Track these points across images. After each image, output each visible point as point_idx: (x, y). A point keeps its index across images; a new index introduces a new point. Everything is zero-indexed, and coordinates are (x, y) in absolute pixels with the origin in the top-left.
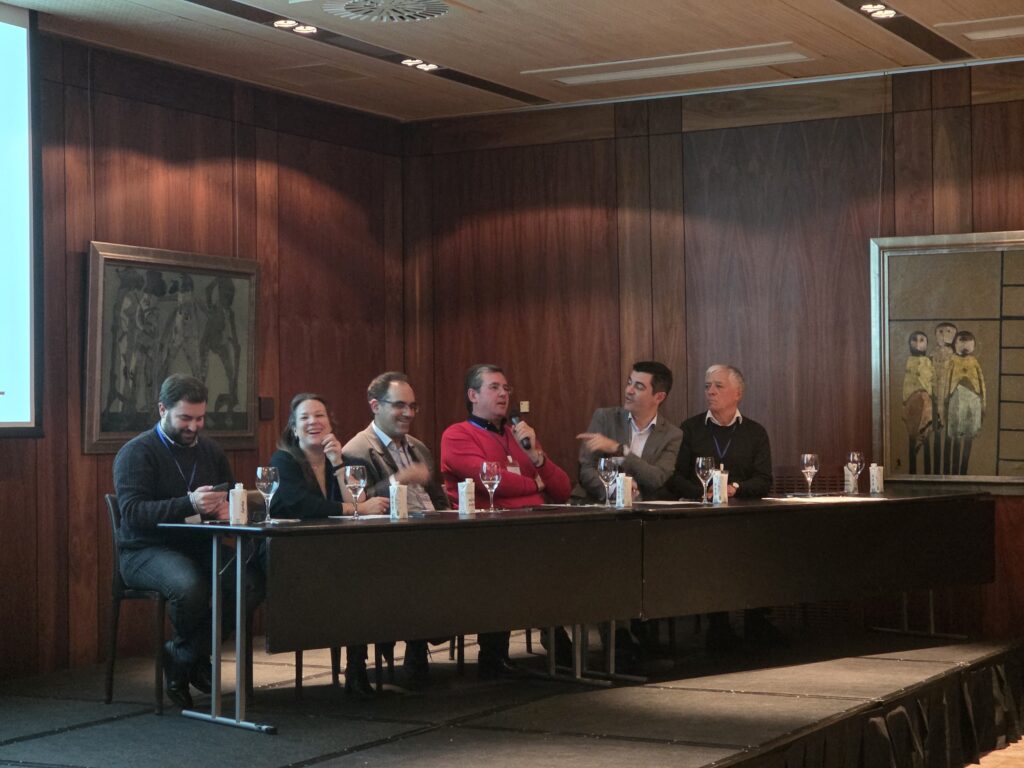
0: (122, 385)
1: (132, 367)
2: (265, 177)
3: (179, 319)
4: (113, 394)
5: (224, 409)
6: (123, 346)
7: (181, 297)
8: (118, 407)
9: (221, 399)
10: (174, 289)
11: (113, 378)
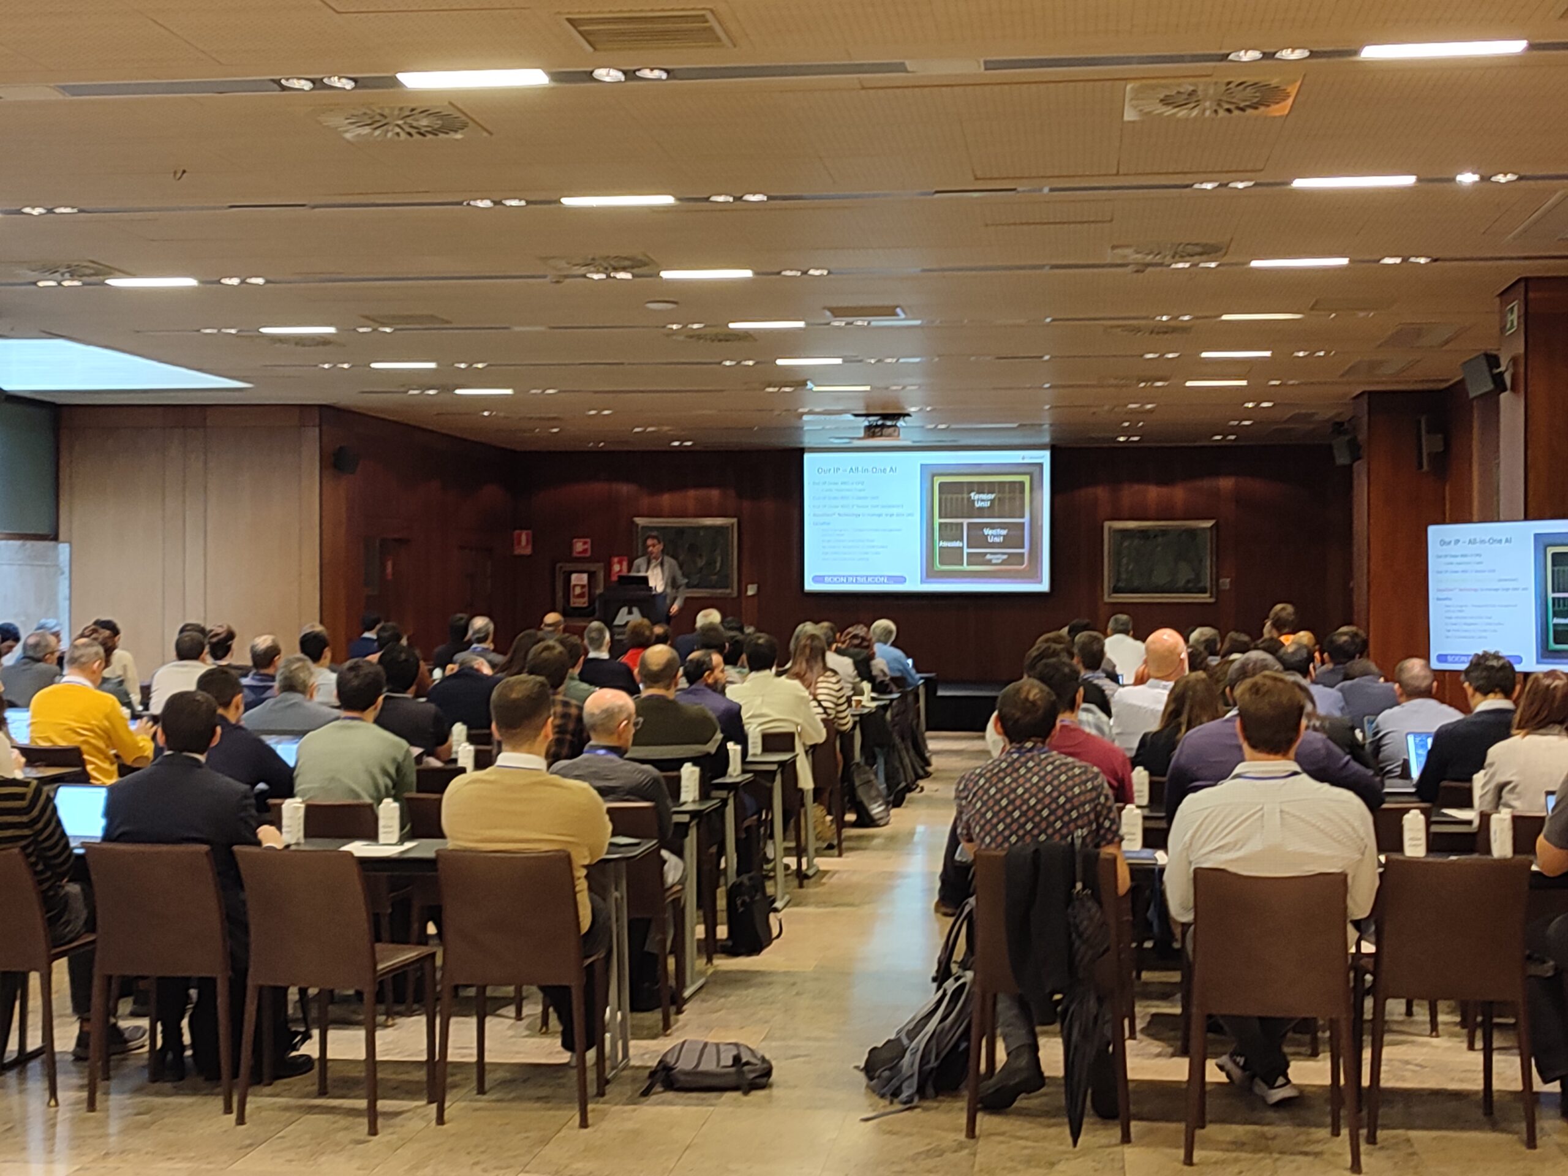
0: (1124, 576)
1: (1131, 567)
2: (1226, 483)
3: (1159, 549)
4: (1118, 580)
5: (1190, 585)
6: (1125, 561)
7: (1160, 539)
8: (1121, 584)
9: (1188, 581)
10: (1155, 536)
11: (1119, 573)
